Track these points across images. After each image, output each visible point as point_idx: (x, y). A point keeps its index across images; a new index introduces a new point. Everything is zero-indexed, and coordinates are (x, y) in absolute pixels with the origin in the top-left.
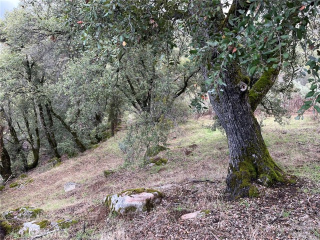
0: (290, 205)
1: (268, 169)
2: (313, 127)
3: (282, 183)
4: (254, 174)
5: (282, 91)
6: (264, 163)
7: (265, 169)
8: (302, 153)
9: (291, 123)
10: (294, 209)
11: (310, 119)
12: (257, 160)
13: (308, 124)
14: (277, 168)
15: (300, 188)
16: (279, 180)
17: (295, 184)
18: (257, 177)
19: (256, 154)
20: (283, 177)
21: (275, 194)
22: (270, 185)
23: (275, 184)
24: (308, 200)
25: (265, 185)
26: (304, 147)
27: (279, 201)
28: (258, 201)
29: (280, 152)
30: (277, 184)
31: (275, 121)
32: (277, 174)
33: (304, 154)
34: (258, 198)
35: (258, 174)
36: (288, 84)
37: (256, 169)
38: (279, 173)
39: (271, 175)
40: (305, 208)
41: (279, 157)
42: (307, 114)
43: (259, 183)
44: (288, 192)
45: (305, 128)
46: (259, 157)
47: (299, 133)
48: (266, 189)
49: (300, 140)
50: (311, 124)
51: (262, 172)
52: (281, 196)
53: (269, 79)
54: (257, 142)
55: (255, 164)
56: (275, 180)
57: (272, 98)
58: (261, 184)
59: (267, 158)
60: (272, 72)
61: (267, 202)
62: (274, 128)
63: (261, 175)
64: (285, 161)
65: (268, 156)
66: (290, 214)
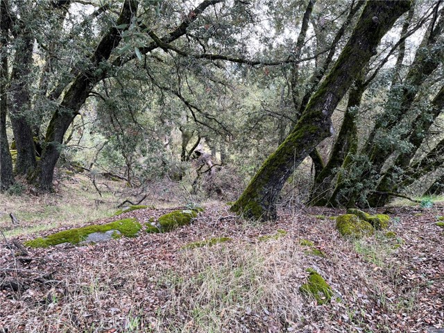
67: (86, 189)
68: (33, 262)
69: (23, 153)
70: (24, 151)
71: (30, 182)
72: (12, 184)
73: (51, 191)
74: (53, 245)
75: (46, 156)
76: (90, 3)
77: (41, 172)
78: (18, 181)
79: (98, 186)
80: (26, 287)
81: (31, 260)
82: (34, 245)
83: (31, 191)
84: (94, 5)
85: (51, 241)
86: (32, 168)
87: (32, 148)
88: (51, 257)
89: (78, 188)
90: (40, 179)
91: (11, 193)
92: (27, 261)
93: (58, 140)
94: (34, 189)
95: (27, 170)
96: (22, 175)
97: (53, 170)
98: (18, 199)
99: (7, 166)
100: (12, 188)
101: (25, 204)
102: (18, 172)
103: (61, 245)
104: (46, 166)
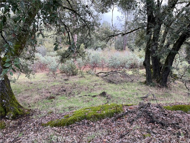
0: (24, 128)
1: (13, 108)
2: (46, 79)
3: (22, 115)
4: (3, 113)
5: (29, 59)
6: (11, 105)
7: (11, 108)
8: (39, 94)
9: (36, 78)
10: (26, 130)
11: (46, 75)
12: (6, 104)
13: (44, 78)
14: (20, 106)
15: (32, 116)
16: (20, 114)
17: (29, 114)
18: (5, 115)
19: (5, 100)
20: (23, 111)
21: (16, 123)
22: (14, 118)
23: (17, 117)
24: (35, 122)
25: (10, 119)
26: (40, 91)
27: (18, 127)
28: (4, 131)
29: (27, 95)
30: (18, 116)
31: (26, 76)
32: (19, 110)
33: (40, 95)
34: (4, 129)
35: (6, 112)
36: (31, 55)
37: (5, 110)
38: (21, 109)
39: (15, 112)
40: (33, 127)
41: (26, 98)
42: (45, 72)
43: (6, 119)
44: (25, 120)
45: (43, 80)
46: (7, 101)
47: (39, 83)
48: (11, 121)
49: (39, 87)
50: (46, 78)
51: (9, 111)
52: (19, 124)
53: (17, 51)
54: (7, 91)
55: (5, 106)
56: (17, 114)
57: (23, 62)
58: (8, 119)
59: (13, 101)
60: (19, 47)
61: (10, 130)
62: (25, 81)
63: (8, 113)
64: (29, 100)
65: (14, 99)
66: (23, 134)
67: (181, 87)
68: (168, 115)
69: (155, 70)
70: (156, 69)
71: (158, 82)
72: (151, 82)
73: (166, 87)
74: (176, 110)
75: (164, 72)
76: (184, 2)
77: (162, 78)
78: (153, 81)
79: (187, 86)
80: (168, 126)
81: (167, 115)
82: (167, 108)
83: (158, 86)
84: (186, 2)
85: (174, 108)
86: (158, 76)
87: (159, 69)
88: (175, 115)
89: (177, 86)
90: (162, 81)
91: (151, 86)
92: (165, 114)
93: (170, 65)
94: (159, 85)
95: (157, 77)
96: (155, 79)
97: (167, 78)
98: (154, 88)
99: (150, 75)
100: (151, 84)
101: (156, 91)
102: (153, 78)
103: (179, 111)
104: (165, 76)
